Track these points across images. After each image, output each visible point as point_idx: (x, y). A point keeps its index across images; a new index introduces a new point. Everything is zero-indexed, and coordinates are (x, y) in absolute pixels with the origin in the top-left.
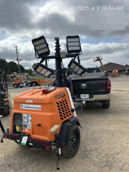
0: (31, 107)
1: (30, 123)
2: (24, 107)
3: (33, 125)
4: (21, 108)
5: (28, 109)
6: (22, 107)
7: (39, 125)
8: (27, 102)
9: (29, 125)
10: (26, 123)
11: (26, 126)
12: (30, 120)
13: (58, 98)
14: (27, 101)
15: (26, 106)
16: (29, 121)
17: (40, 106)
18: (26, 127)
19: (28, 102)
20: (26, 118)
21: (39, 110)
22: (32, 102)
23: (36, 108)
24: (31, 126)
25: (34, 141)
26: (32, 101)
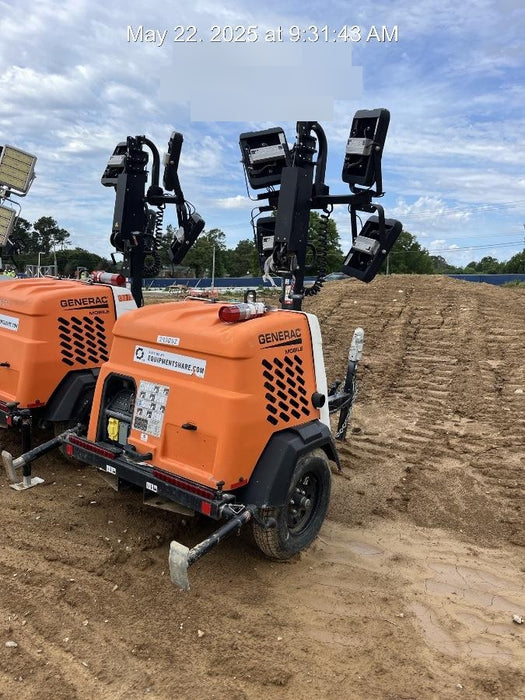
0: (172, 360)
1: (158, 416)
2: (146, 357)
3: (167, 426)
4: (135, 359)
5: (160, 365)
6: (140, 355)
7: (191, 428)
8: (158, 341)
9: (156, 422)
10: (144, 415)
11: (142, 424)
12: (163, 407)
13: (270, 344)
14: (160, 339)
15: (155, 356)
16: (158, 407)
17: (202, 363)
18: (145, 427)
19: (162, 342)
20: (147, 396)
21: (199, 374)
22: (177, 344)
23: (187, 367)
24: (160, 425)
25: (165, 479)
26: (176, 342)
